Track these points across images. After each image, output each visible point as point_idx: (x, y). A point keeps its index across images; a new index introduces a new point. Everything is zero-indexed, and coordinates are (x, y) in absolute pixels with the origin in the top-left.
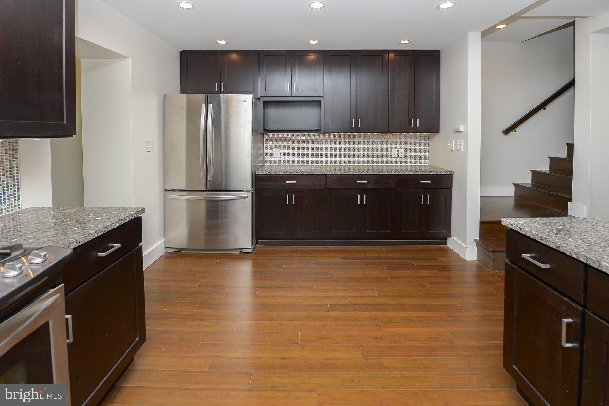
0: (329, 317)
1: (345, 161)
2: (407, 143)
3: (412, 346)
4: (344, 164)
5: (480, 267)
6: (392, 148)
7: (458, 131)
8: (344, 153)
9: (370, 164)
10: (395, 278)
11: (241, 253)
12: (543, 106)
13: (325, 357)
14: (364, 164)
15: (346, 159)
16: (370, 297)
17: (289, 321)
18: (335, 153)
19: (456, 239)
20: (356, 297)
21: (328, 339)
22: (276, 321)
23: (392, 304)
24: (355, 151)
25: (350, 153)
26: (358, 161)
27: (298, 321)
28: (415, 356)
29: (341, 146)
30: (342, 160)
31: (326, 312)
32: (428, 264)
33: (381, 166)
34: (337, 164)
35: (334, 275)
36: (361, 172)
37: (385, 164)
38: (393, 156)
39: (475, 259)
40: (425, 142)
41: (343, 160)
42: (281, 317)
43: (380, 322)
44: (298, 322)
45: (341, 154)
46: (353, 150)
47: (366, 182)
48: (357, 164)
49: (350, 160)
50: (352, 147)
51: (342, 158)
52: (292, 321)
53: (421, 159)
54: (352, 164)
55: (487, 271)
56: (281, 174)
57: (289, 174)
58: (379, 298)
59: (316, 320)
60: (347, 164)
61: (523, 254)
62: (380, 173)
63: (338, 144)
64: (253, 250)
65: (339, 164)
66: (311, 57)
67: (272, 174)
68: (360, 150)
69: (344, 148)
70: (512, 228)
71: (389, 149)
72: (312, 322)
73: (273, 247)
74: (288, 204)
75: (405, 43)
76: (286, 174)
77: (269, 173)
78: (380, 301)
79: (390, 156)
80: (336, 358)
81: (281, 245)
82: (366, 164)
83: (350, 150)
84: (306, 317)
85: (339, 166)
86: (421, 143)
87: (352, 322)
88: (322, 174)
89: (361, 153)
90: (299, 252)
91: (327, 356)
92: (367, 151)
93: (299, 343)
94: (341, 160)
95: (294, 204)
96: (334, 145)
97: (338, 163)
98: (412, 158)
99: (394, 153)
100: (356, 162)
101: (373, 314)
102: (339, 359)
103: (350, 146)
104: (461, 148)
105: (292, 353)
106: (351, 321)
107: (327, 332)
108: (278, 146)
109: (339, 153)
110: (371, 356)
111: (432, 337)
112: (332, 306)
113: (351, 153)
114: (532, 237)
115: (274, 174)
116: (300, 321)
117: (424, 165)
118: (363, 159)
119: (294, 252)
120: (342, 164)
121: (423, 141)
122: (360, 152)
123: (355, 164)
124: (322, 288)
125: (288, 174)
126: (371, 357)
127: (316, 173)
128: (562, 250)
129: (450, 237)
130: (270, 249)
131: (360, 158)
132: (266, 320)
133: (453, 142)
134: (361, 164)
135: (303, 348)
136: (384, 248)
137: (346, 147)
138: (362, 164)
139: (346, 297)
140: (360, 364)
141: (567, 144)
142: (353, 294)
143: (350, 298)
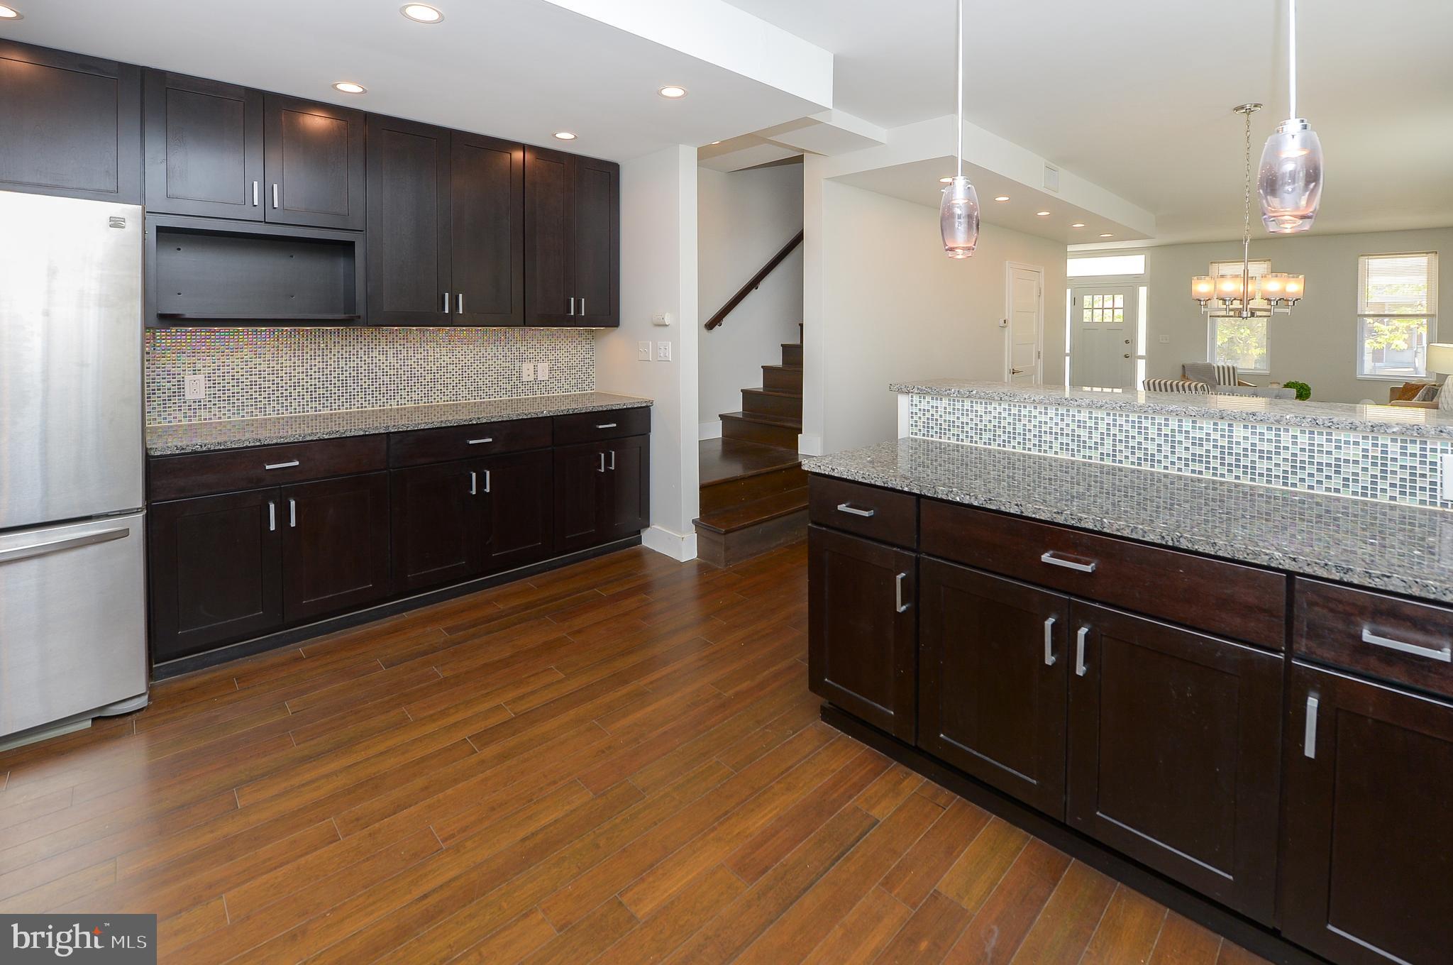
0: (483, 762)
1: (413, 396)
2: (554, 349)
3: (665, 733)
4: (411, 405)
5: (704, 567)
6: (522, 361)
7: (661, 322)
8: (411, 377)
9: (475, 399)
10: (579, 631)
11: (100, 723)
12: (754, 284)
13: (519, 838)
14: (460, 400)
15: (415, 391)
16: (549, 685)
17: (386, 818)
18: (386, 379)
19: (659, 528)
20: (522, 698)
21: (506, 803)
22: (347, 835)
23: (598, 680)
24: (438, 370)
25: (425, 376)
26: (447, 395)
27: (410, 806)
28: (678, 746)
29: (401, 359)
30: (404, 393)
31: (472, 754)
32: (627, 587)
33: (501, 401)
34: (391, 405)
35: (447, 674)
36: (479, 418)
37: (509, 396)
38: (525, 379)
39: (695, 555)
40: (588, 346)
41: (408, 395)
42: (358, 819)
43: (594, 721)
44: (412, 808)
45: (401, 381)
46: (434, 369)
47: (491, 440)
48: (444, 401)
49: (425, 394)
50: (431, 362)
51: (405, 389)
52: (395, 814)
53: (580, 381)
54: (431, 402)
55: (717, 569)
56: (247, 447)
57: (276, 444)
58: (569, 680)
59: (456, 781)
60: (418, 403)
61: (839, 506)
62: (521, 418)
63: (394, 354)
64: (149, 699)
65: (398, 405)
66: (317, 122)
67: (215, 450)
68: (450, 367)
69: (411, 365)
70: (820, 472)
71: (517, 364)
72: (449, 791)
73: (214, 671)
74: (272, 528)
75: (564, 139)
76: (264, 445)
77: (204, 449)
78: (573, 685)
79: (520, 377)
80: (545, 827)
81: (242, 657)
82: (466, 400)
83: (425, 368)
84: (426, 788)
85: (398, 409)
86: (579, 347)
87: (539, 747)
88: (377, 432)
89: (453, 375)
90: (311, 655)
91: (522, 834)
92: (468, 369)
93: (442, 848)
94: (401, 395)
95: (293, 524)
96: (383, 358)
97: (394, 403)
98: (563, 381)
99: (528, 372)
100: (441, 398)
101: (572, 713)
102: (550, 825)
103: (424, 359)
104: (667, 355)
105: (438, 875)
106: (537, 746)
107: (497, 793)
108: (199, 366)
109: (397, 378)
110: (608, 786)
111: (689, 703)
112: (476, 737)
113: (429, 378)
114: (850, 478)
115: (222, 447)
116: (416, 803)
117: (587, 394)
118: (459, 389)
119: (298, 659)
120: (405, 404)
121: (584, 343)
122: (450, 372)
123: (438, 402)
124: (431, 712)
125: (270, 443)
126: (609, 788)
127: (362, 433)
128: (890, 486)
129: (648, 526)
130: (207, 677)
131: (450, 387)
132: (316, 849)
133: (649, 346)
134: (454, 401)
135: (459, 851)
136: (529, 582)
137: (414, 362)
138: (457, 400)
139: (498, 707)
140: (596, 810)
141: (782, 345)
142: (510, 695)
143: (510, 704)
